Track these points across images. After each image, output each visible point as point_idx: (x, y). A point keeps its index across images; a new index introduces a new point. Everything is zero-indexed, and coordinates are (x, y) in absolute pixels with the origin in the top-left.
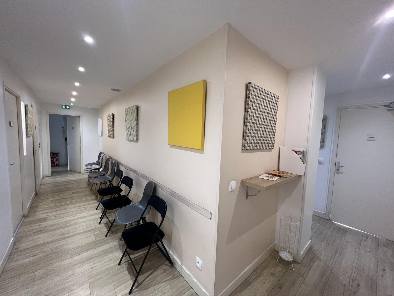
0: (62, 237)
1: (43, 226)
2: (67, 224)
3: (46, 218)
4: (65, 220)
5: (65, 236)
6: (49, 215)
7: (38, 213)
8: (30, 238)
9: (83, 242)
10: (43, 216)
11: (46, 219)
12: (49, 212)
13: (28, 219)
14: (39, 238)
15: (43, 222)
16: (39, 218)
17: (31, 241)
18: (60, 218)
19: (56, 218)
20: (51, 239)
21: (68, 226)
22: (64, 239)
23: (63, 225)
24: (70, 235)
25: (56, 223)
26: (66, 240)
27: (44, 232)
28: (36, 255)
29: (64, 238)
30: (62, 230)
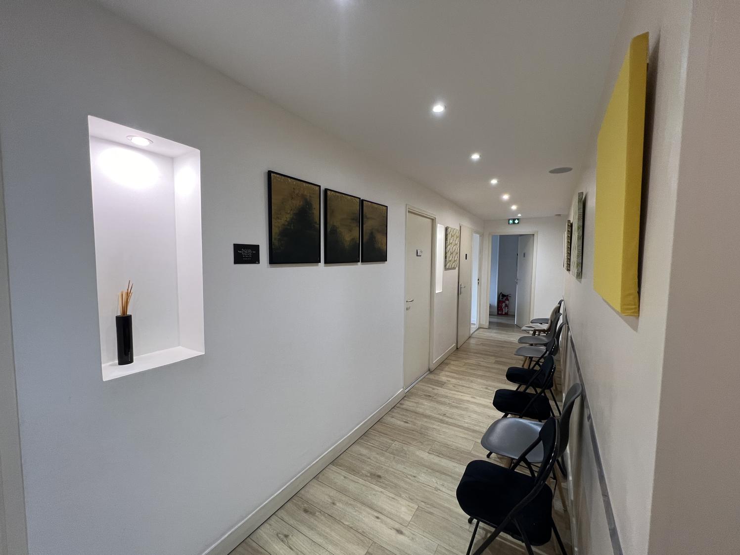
0: (441, 417)
1: (436, 391)
2: (458, 404)
3: (445, 383)
4: (460, 397)
5: (445, 418)
6: (449, 381)
7: (443, 373)
8: (417, 400)
9: (455, 443)
10: (444, 379)
11: (443, 385)
12: (453, 377)
13: (431, 376)
14: (423, 405)
15: (439, 387)
16: (440, 380)
17: (416, 403)
18: (457, 391)
19: (453, 388)
20: (430, 413)
21: (457, 407)
22: (441, 423)
23: (453, 402)
24: (450, 421)
25: (449, 395)
26: (442, 424)
27: (431, 400)
28: (407, 423)
29: (442, 421)
30: (447, 408)
